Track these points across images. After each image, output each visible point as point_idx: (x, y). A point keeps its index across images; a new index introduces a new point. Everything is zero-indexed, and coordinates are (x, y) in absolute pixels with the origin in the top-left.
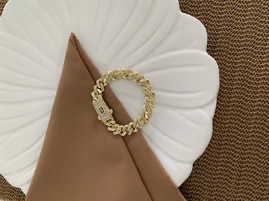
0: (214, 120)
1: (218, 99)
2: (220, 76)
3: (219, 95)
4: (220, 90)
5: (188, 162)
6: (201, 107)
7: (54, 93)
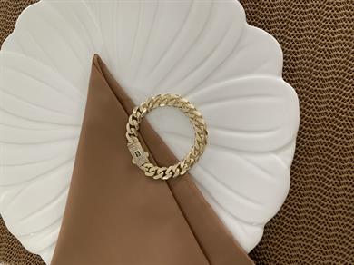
0: (292, 168)
1: (298, 140)
4: (300, 128)
5: (259, 225)
6: (276, 151)
7: (78, 131)
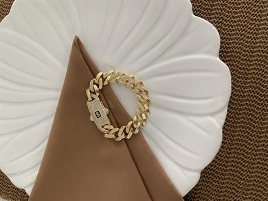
1: (229, 106)
2: (232, 79)
3: (230, 101)
4: (231, 97)
